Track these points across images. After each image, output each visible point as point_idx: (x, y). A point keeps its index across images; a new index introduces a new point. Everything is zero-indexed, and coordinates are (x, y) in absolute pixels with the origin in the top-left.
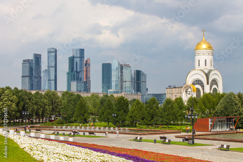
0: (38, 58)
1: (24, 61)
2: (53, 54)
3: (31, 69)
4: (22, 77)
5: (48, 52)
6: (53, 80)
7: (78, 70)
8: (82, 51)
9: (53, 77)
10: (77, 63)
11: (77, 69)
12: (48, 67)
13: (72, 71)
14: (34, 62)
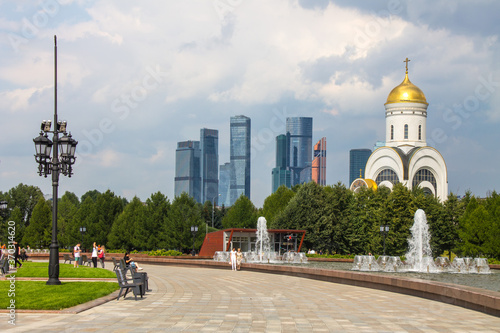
0: (210, 137)
1: (181, 144)
2: (243, 129)
3: (195, 163)
4: (176, 179)
5: (232, 125)
6: (241, 187)
7: (299, 165)
8: (307, 123)
9: (241, 181)
10: (295, 148)
11: (295, 163)
12: (232, 158)
13: (283, 168)
14: (201, 147)
